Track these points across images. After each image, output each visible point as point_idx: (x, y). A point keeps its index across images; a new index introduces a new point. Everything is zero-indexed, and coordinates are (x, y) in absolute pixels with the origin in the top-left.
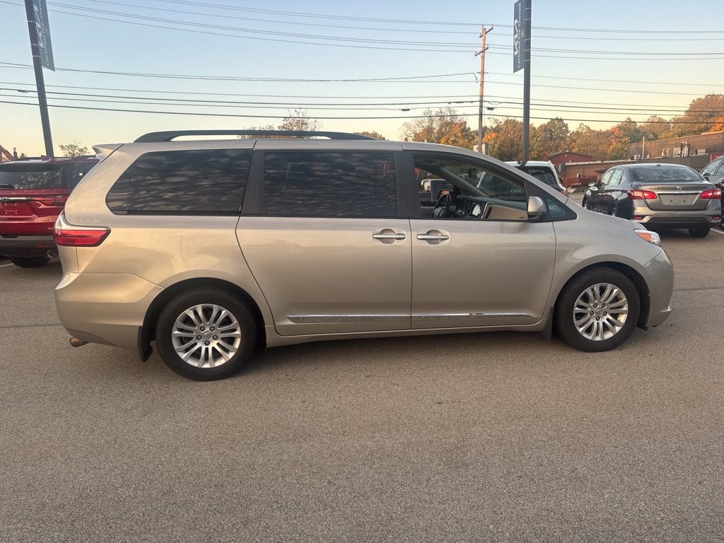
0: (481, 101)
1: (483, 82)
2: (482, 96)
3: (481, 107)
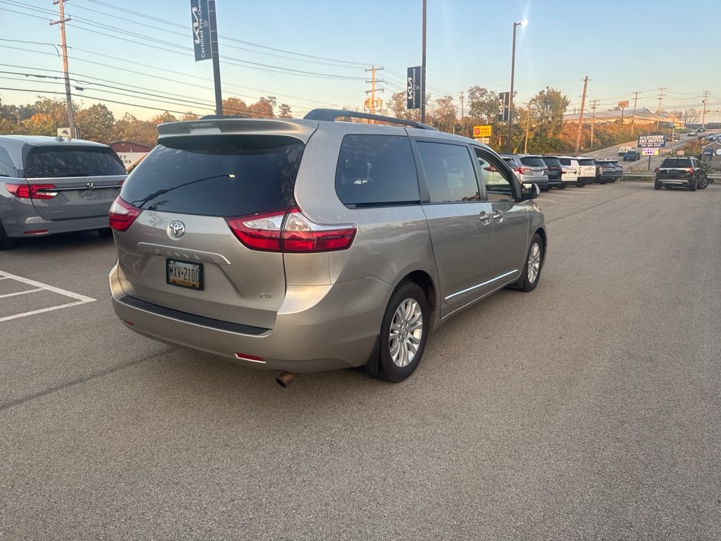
0: (67, 79)
1: (67, 57)
2: (67, 73)
3: (68, 85)
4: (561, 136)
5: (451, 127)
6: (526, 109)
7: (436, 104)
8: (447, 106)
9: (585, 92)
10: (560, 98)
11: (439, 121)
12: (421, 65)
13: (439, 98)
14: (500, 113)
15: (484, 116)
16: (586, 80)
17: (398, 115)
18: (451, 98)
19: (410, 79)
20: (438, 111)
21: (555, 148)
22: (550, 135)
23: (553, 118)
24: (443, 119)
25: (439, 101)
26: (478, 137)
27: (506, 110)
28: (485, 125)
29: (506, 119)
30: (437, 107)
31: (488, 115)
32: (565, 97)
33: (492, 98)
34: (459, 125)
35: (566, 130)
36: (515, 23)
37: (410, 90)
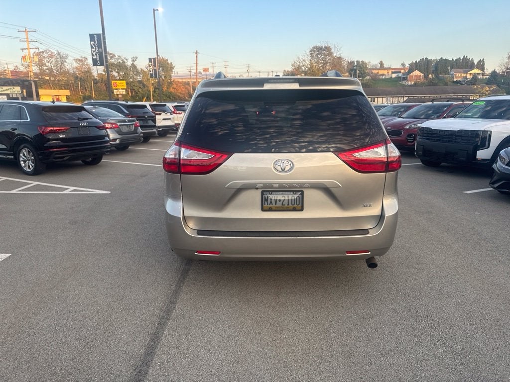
4: (172, 90)
5: (90, 81)
6: (146, 70)
7: (74, 62)
8: (83, 64)
9: (197, 61)
10: (168, 64)
11: (80, 76)
12: (101, 33)
13: (76, 58)
14: (151, 73)
15: (115, 74)
16: (197, 53)
17: (40, 70)
18: (86, 58)
19: (92, 43)
20: (77, 68)
21: (170, 98)
22: (165, 89)
23: (165, 77)
24: (82, 74)
25: (76, 60)
26: (116, 89)
27: (155, 70)
28: (116, 80)
29: (156, 77)
30: (75, 65)
31: (118, 72)
32: (171, 63)
33: (119, 60)
34: (96, 79)
35: (174, 86)
36: (154, 9)
37: (94, 51)
